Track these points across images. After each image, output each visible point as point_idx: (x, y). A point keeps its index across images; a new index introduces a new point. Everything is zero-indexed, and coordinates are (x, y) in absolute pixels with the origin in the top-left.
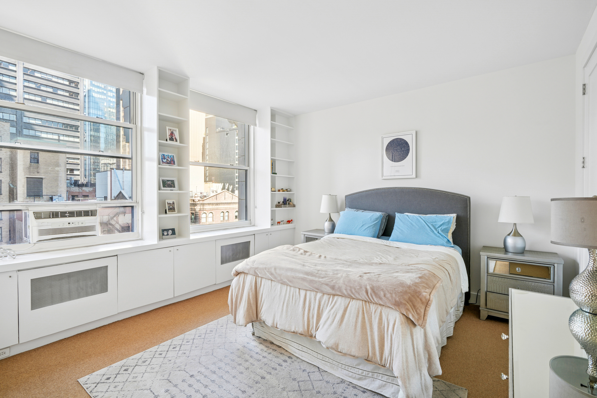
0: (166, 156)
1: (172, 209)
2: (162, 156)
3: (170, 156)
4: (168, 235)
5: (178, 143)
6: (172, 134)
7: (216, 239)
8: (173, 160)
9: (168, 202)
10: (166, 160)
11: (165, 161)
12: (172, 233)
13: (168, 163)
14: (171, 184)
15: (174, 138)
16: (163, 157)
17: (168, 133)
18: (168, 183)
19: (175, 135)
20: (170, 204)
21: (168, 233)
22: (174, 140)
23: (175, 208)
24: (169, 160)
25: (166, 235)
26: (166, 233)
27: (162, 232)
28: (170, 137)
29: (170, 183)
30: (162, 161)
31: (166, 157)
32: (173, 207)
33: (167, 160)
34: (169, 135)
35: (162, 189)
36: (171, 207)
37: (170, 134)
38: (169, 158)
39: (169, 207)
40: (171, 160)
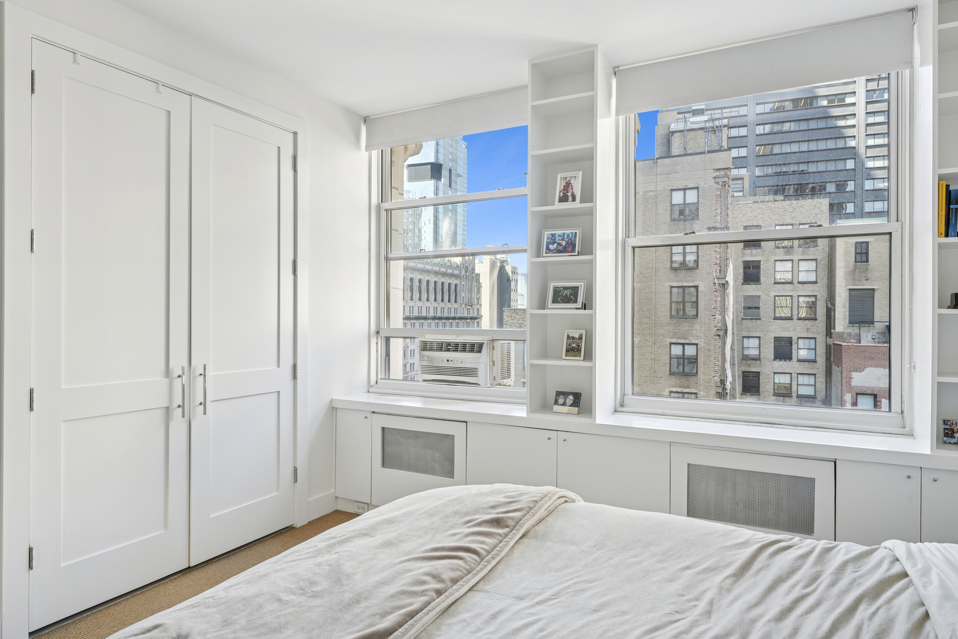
0: (559, 236)
1: (574, 350)
2: (550, 237)
3: (568, 235)
4: (564, 404)
5: (577, 205)
6: (568, 186)
7: (673, 441)
8: (571, 243)
9: (570, 335)
10: (556, 245)
11: (551, 247)
12: (573, 403)
13: (559, 251)
14: (570, 296)
15: (569, 194)
16: (552, 239)
17: (559, 186)
18: (564, 294)
19: (572, 189)
20: (573, 338)
21: (565, 400)
22: (570, 198)
23: (581, 348)
24: (564, 243)
25: (562, 405)
26: (561, 401)
27: (556, 397)
28: (562, 194)
29: (568, 294)
30: (548, 248)
31: (557, 238)
32: (579, 346)
33: (559, 244)
34: (560, 192)
35: (549, 306)
36: (574, 345)
37: (562, 187)
38: (563, 240)
39: (569, 345)
40: (567, 243)
